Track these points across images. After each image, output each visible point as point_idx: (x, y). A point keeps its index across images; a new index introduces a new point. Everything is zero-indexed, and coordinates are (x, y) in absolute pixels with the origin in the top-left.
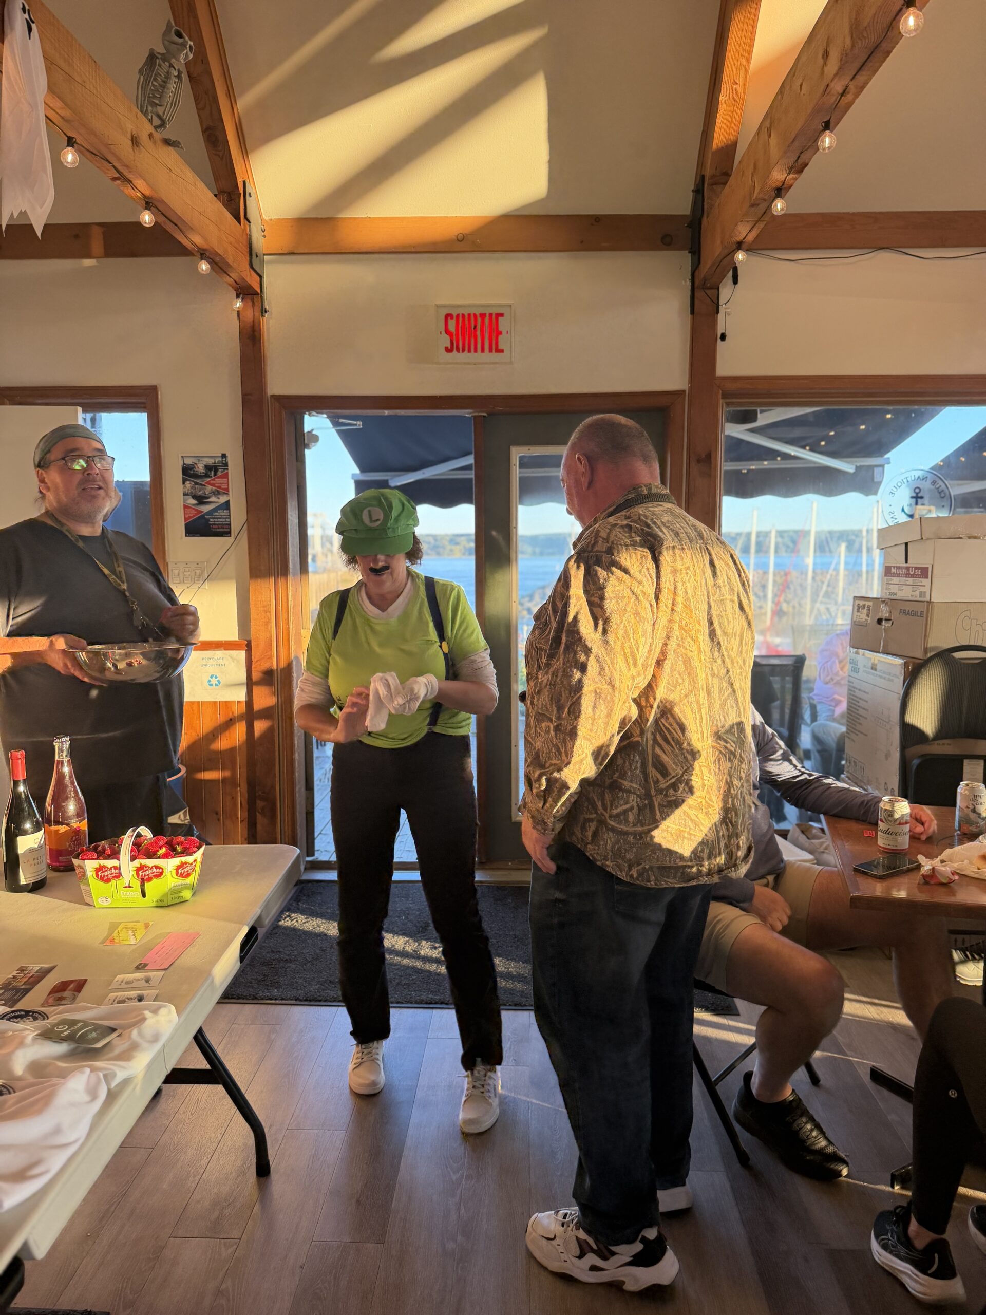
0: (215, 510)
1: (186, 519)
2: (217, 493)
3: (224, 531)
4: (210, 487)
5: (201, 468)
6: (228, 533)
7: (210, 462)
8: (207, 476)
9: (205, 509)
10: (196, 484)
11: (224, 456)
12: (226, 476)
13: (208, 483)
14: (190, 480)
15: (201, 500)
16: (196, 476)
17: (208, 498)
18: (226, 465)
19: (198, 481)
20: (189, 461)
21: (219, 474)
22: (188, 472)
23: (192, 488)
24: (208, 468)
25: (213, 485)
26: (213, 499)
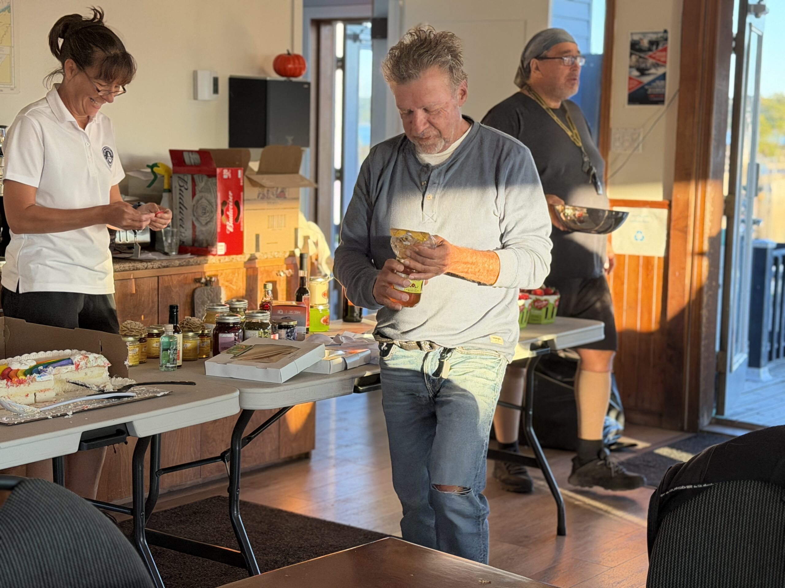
0: (654, 81)
1: (629, 89)
2: (656, 66)
3: (658, 100)
4: (651, 61)
5: (645, 43)
6: (662, 102)
7: (654, 37)
8: (650, 50)
9: (646, 79)
10: (640, 57)
11: (665, 31)
12: (665, 50)
13: (651, 57)
14: (636, 55)
15: (643, 72)
16: (641, 50)
17: (648, 70)
18: (666, 39)
19: (642, 55)
20: (636, 38)
21: (660, 48)
22: (635, 47)
23: (637, 61)
24: (652, 43)
25: (654, 58)
26: (653, 71)
